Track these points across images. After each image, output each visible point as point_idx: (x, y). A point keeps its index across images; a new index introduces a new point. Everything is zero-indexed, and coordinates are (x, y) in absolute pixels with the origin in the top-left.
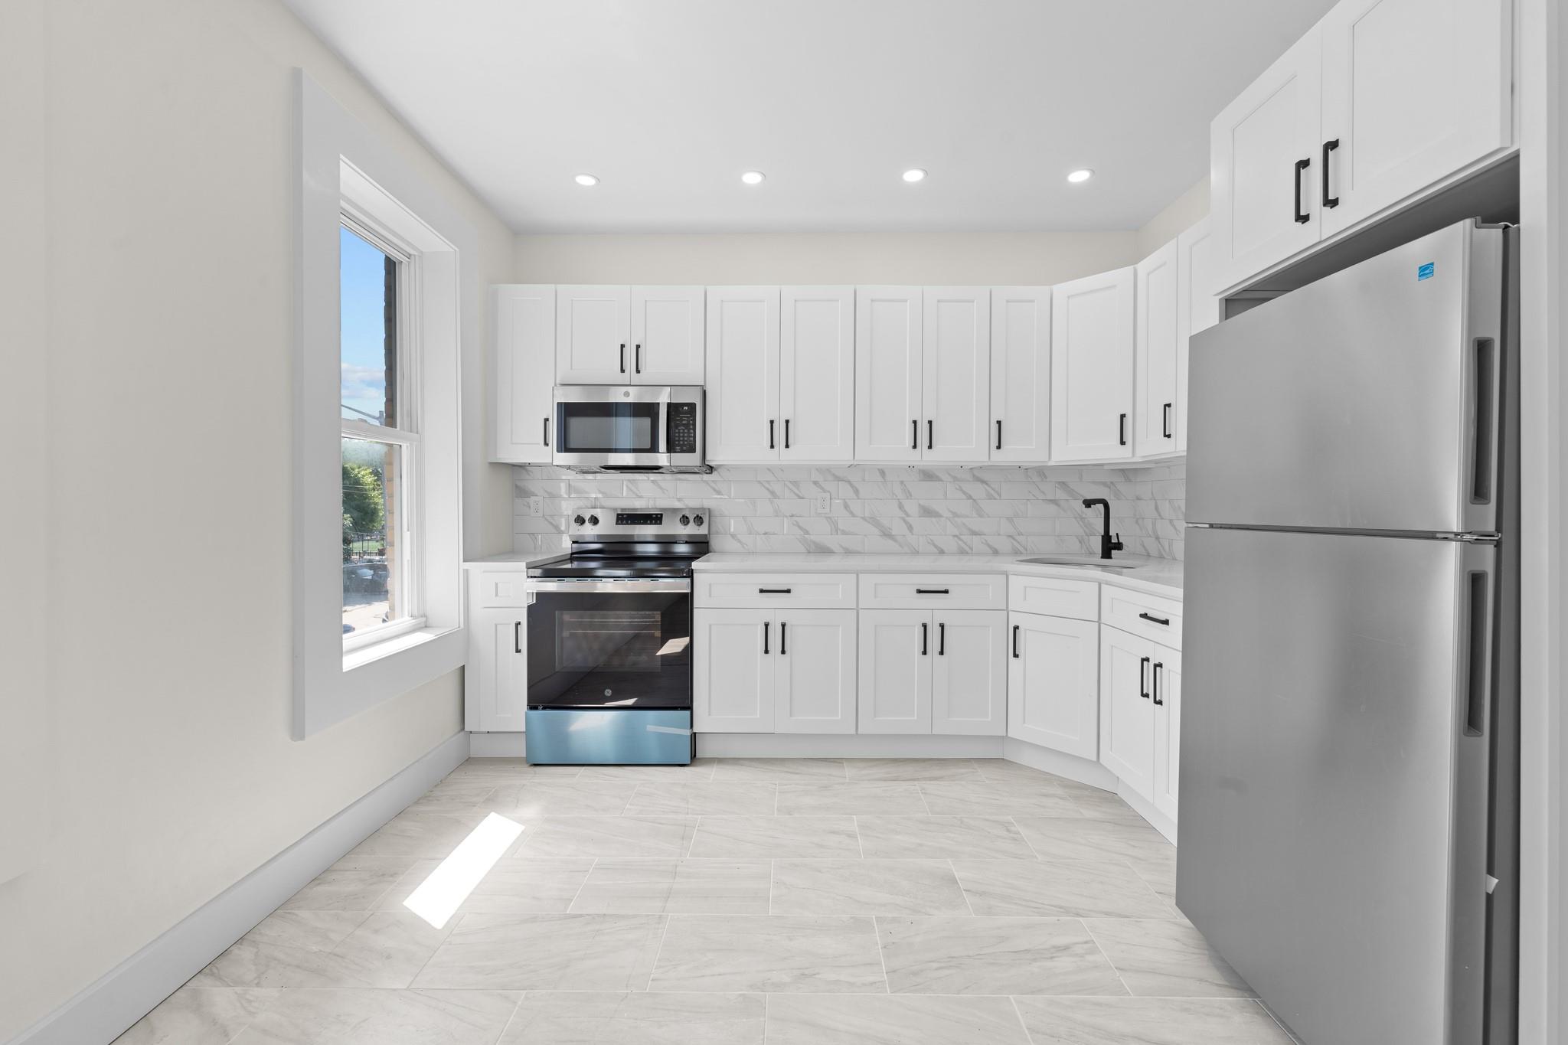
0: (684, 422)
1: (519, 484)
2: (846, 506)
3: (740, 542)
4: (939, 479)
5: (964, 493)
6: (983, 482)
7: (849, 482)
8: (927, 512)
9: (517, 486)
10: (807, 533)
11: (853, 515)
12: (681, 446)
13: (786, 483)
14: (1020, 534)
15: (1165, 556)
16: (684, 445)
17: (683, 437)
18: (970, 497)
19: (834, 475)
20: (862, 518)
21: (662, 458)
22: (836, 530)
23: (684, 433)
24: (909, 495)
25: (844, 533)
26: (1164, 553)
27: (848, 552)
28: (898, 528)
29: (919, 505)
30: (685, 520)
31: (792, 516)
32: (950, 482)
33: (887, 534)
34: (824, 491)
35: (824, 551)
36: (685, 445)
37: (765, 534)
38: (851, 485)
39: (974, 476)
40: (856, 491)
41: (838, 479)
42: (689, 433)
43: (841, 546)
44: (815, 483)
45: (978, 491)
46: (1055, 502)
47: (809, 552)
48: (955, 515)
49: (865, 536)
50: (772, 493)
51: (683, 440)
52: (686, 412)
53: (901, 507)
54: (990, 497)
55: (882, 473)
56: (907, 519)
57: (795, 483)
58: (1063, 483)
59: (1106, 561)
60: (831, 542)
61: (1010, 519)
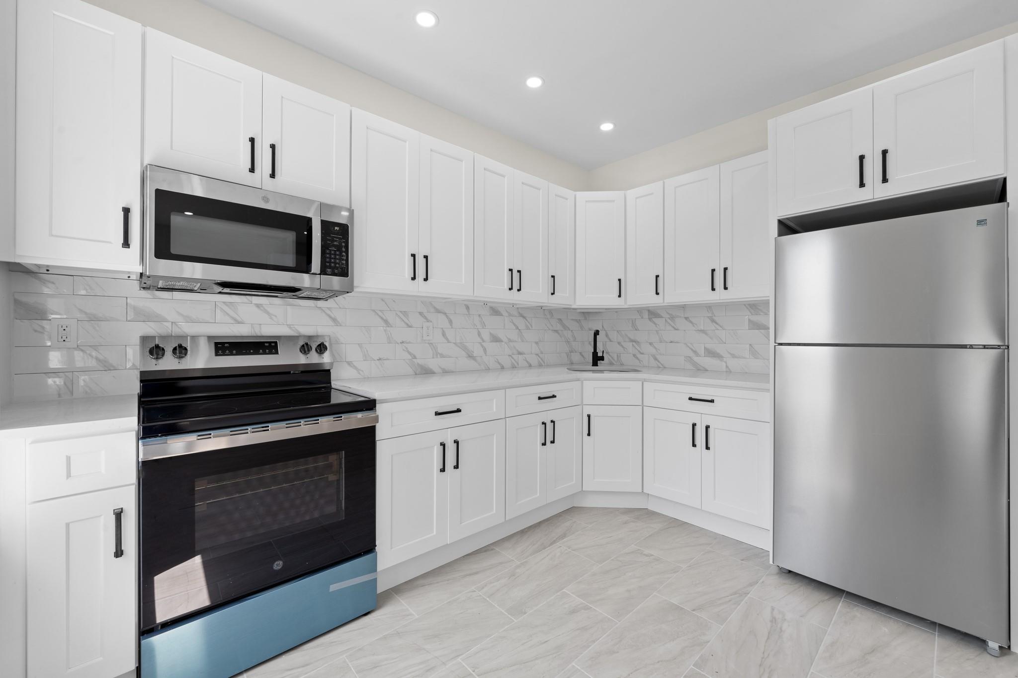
0: (335, 243)
1: (24, 299)
2: (444, 334)
3: (356, 368)
4: (501, 315)
5: (515, 325)
6: (524, 317)
7: (445, 314)
8: (496, 339)
9: (16, 302)
10: (415, 357)
11: (449, 342)
12: (333, 268)
13: (397, 312)
14: (542, 353)
15: (614, 362)
16: (335, 268)
17: (335, 258)
18: (517, 328)
19: (435, 308)
20: (454, 343)
21: (304, 280)
22: (437, 354)
23: (335, 255)
24: (484, 325)
25: (442, 356)
26: (613, 361)
27: (446, 372)
28: (477, 351)
29: (490, 333)
30: (305, 349)
31: (403, 342)
32: (507, 316)
33: (471, 356)
34: (428, 321)
35: (425, 372)
36: (337, 268)
37: (380, 359)
38: (447, 316)
39: (519, 313)
40: (451, 322)
41: (438, 311)
42: (341, 255)
43: (440, 367)
44: (421, 314)
45: (521, 323)
46: (556, 331)
47: (416, 374)
48: (510, 340)
49: (457, 358)
50: (386, 321)
51: (335, 263)
52: (337, 233)
53: (479, 334)
54: (528, 328)
55: (467, 308)
56: (483, 344)
57: (405, 313)
58: (560, 319)
59: (595, 368)
60: (433, 364)
61: (537, 343)
